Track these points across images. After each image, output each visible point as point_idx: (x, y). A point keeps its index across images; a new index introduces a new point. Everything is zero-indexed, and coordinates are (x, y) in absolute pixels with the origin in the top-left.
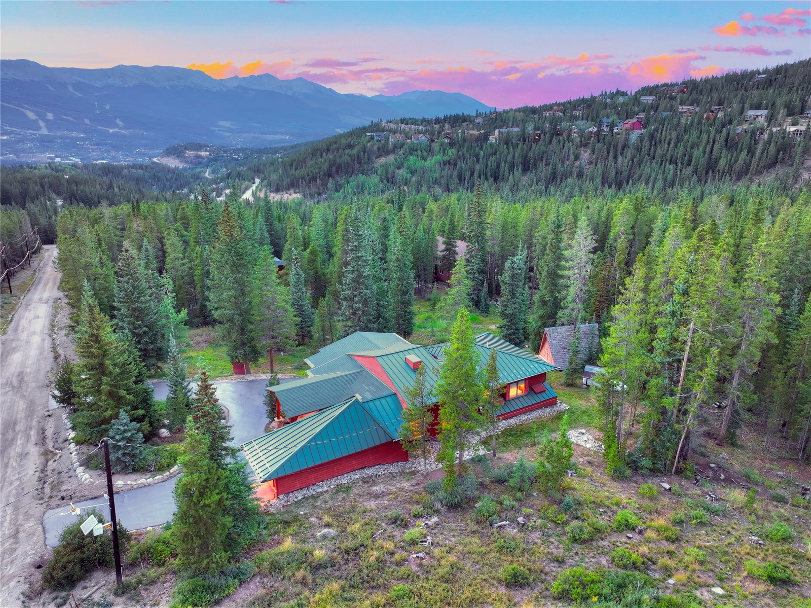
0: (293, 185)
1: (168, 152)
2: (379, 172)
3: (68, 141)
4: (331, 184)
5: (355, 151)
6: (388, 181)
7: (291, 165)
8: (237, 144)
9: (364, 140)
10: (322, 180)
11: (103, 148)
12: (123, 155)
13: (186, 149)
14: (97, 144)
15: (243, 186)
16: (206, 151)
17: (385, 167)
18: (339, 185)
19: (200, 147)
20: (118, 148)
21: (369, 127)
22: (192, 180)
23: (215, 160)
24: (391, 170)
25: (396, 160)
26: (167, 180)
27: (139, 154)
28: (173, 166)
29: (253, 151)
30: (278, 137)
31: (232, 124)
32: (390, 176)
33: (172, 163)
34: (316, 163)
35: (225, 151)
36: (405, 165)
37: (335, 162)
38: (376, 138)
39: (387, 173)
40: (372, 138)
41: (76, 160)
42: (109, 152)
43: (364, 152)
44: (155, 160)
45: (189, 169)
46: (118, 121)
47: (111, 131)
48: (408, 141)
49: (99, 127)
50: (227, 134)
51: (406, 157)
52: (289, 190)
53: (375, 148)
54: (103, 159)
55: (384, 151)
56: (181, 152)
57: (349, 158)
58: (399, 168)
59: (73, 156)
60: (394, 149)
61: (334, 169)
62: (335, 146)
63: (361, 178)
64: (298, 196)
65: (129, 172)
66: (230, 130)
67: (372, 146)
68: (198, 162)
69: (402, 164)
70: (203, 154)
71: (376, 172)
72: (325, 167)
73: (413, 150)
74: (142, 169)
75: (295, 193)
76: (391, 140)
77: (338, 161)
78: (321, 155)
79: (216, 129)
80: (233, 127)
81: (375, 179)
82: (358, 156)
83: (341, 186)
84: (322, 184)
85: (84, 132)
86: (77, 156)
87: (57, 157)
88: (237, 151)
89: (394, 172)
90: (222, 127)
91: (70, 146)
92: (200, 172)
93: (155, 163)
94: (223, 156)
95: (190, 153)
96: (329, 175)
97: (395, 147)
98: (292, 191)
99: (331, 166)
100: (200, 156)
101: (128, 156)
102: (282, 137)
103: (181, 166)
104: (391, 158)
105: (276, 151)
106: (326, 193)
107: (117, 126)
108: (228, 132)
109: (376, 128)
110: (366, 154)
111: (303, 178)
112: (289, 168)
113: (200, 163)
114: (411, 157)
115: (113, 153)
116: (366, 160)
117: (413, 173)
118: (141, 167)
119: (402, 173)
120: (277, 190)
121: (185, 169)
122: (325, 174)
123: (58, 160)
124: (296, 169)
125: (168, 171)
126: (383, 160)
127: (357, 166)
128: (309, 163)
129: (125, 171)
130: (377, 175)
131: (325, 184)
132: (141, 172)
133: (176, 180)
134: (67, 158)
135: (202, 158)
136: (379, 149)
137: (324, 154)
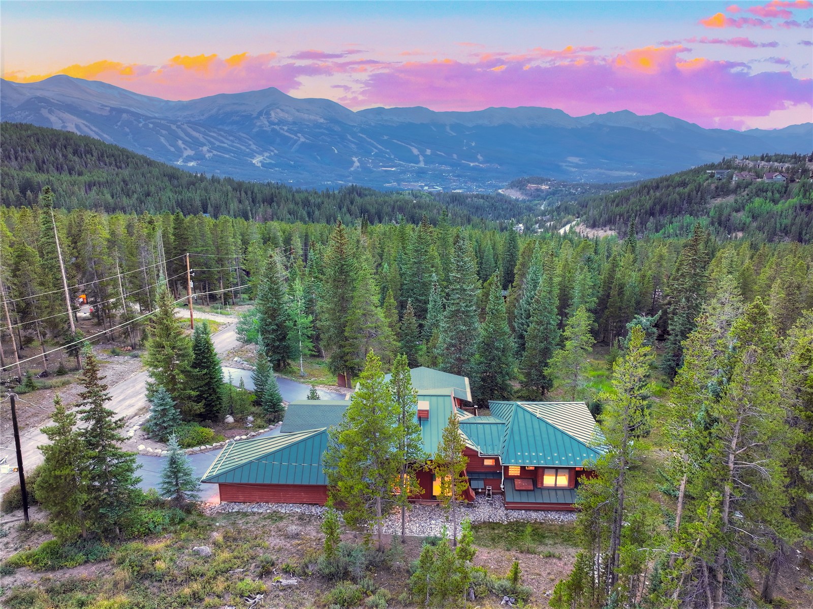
0: (610, 222)
1: (512, 186)
2: (711, 214)
3: (437, 172)
4: (650, 224)
5: (687, 190)
6: (720, 224)
7: (613, 201)
8: (581, 179)
9: (701, 178)
10: (641, 218)
11: (462, 180)
12: (476, 186)
13: (529, 182)
14: (458, 176)
15: (565, 220)
16: (547, 185)
17: (720, 209)
18: (661, 225)
19: (542, 181)
20: (474, 180)
21: (720, 164)
22: (525, 211)
23: (554, 194)
24: (726, 212)
25: (736, 201)
26: (503, 209)
27: (491, 186)
28: (514, 198)
29: (592, 186)
30: (624, 173)
31: (580, 160)
32: (723, 218)
33: (514, 195)
34: (640, 201)
35: (564, 186)
36: (747, 208)
37: (660, 200)
38: (717, 176)
39: (721, 215)
40: (712, 176)
41: (440, 189)
42: (466, 183)
43: (697, 192)
44: (500, 191)
45: (528, 201)
46: (479, 157)
47: (472, 164)
48: (759, 180)
49: (463, 162)
50: (574, 170)
51: (750, 198)
52: (605, 226)
53: (713, 187)
54: (460, 188)
55: (723, 191)
56: (524, 185)
57: (678, 197)
58: (737, 211)
59: (437, 186)
60: (737, 188)
61: (658, 207)
62: (665, 183)
63: (688, 219)
64: (613, 233)
65: (472, 200)
66: (577, 166)
67: (709, 185)
68: (538, 195)
69: (744, 207)
70: (544, 187)
71: (708, 213)
72: (648, 206)
73: (761, 191)
74: (483, 199)
75: (610, 229)
76: (735, 178)
77: (664, 200)
78: (648, 193)
79: (564, 164)
80: (581, 163)
81: (704, 221)
82: (689, 195)
83: (663, 226)
84: (641, 223)
85: (451, 166)
86: (441, 185)
87: (426, 185)
88: (575, 187)
89: (730, 215)
90: (570, 162)
91: (439, 177)
92: (536, 205)
93: (499, 194)
94: (562, 190)
95: (533, 186)
96: (652, 213)
97: (738, 186)
98: (608, 228)
99: (655, 204)
100: (540, 189)
101: (481, 187)
102: (629, 174)
103: (521, 197)
104: (731, 199)
105: (615, 187)
106: (643, 232)
107: (477, 160)
108: (574, 167)
109: (727, 165)
110: (699, 193)
111: (621, 215)
112: (610, 205)
113: (539, 196)
114: (757, 199)
115: (469, 184)
116: (698, 200)
117: (754, 218)
118: (483, 197)
119: (742, 216)
120: (594, 226)
121: (524, 201)
122: (646, 213)
123: (426, 188)
124: (617, 205)
125: (506, 202)
126: (719, 201)
127: (686, 205)
128: (632, 200)
129: (469, 199)
130: (708, 216)
131: (643, 223)
132: (482, 201)
133: (511, 210)
134: (433, 187)
135: (542, 191)
136: (717, 188)
137: (652, 191)
